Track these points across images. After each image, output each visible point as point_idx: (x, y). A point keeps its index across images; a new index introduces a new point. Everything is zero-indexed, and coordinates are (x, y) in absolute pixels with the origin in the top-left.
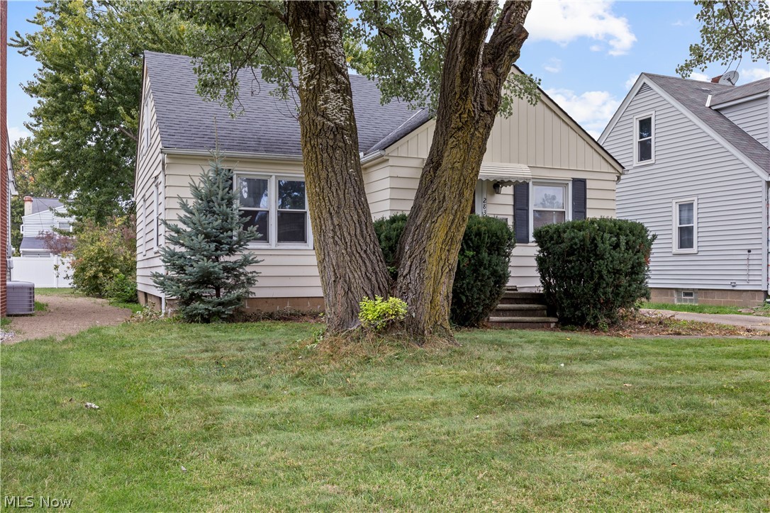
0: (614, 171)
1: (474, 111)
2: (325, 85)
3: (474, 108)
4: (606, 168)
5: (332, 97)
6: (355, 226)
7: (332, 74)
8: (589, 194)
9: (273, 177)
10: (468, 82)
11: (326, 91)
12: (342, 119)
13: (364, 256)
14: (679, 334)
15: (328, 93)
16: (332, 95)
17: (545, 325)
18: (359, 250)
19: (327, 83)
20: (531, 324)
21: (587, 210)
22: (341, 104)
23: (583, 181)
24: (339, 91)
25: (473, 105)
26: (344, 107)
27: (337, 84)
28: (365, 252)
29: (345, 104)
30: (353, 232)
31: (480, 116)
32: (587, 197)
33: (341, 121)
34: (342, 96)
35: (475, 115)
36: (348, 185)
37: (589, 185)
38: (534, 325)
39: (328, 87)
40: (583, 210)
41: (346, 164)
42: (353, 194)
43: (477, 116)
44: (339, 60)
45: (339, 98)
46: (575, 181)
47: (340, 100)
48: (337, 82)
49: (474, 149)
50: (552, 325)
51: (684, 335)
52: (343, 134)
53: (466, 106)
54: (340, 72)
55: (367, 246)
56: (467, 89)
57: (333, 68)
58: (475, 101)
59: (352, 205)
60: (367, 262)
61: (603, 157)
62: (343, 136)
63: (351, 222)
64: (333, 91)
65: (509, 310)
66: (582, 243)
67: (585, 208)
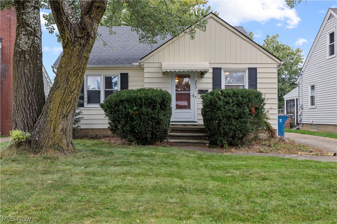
0: (275, 63)
1: (71, 38)
2: (20, 32)
3: (71, 36)
4: (270, 61)
5: (23, 38)
6: (22, 97)
7: (24, 27)
8: (258, 75)
9: (102, 75)
10: (62, 24)
11: (21, 35)
12: (26, 47)
13: (23, 110)
14: (261, 152)
15: (22, 36)
16: (23, 37)
17: (202, 145)
18: (22, 107)
19: (22, 31)
20: (194, 144)
21: (258, 84)
22: (26, 41)
23: (255, 69)
24: (26, 35)
25: (70, 35)
26: (28, 42)
27: (26, 31)
28: (24, 108)
29: (29, 40)
30: (20, 100)
31: (75, 40)
32: (257, 77)
33: (25, 48)
34: (28, 36)
35: (72, 40)
36: (23, 77)
37: (258, 71)
38: (196, 144)
39: (21, 33)
40: (255, 84)
41: (24, 68)
42: (24, 82)
43: (73, 40)
44: (29, 20)
45: (26, 38)
46: (250, 69)
47: (26, 39)
48: (26, 30)
49: (75, 57)
50: (207, 145)
51: (264, 153)
52: (25, 54)
53: (66, 36)
54: (28, 26)
55: (26, 106)
56: (63, 27)
57: (24, 24)
58: (71, 33)
59: (23, 87)
60: (24, 113)
61: (268, 55)
62: (24, 55)
63: (20, 95)
64: (24, 35)
65: (185, 136)
66: (210, 102)
67: (256, 83)
